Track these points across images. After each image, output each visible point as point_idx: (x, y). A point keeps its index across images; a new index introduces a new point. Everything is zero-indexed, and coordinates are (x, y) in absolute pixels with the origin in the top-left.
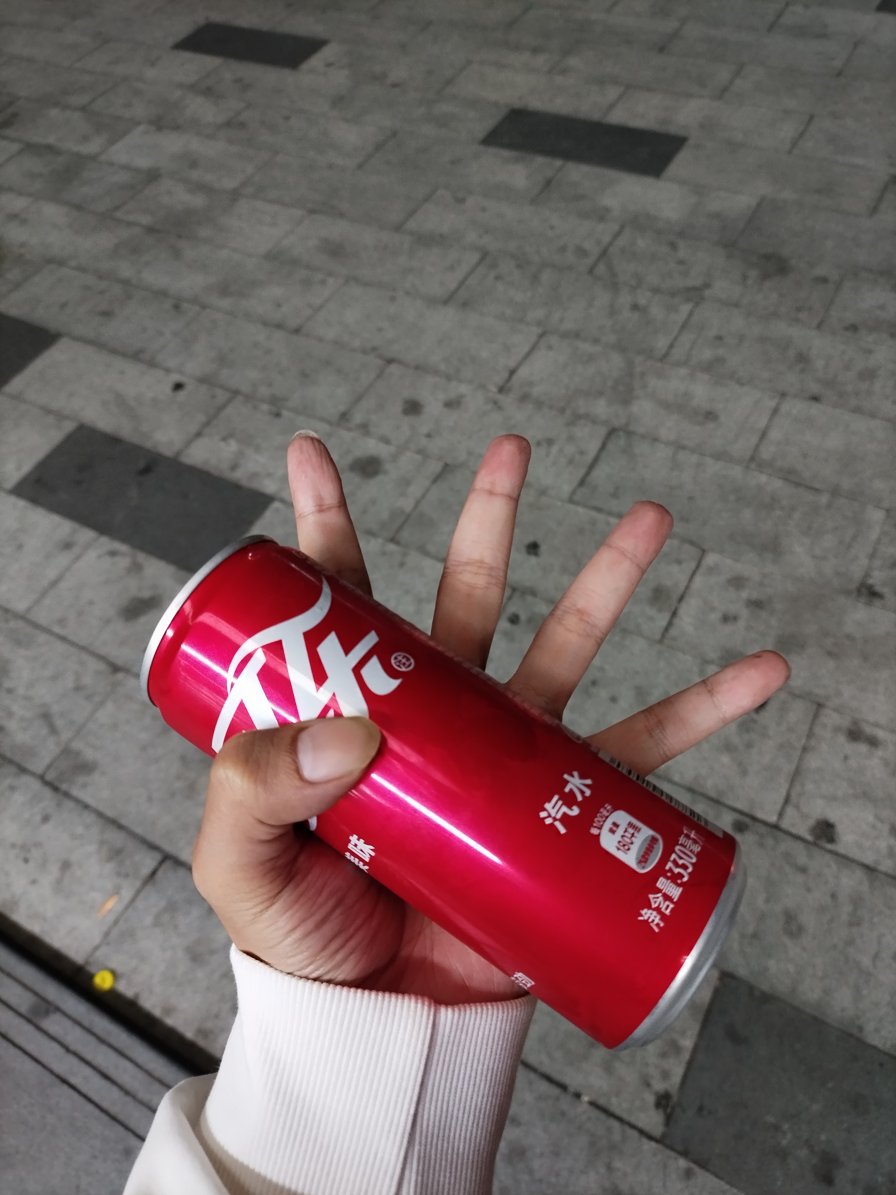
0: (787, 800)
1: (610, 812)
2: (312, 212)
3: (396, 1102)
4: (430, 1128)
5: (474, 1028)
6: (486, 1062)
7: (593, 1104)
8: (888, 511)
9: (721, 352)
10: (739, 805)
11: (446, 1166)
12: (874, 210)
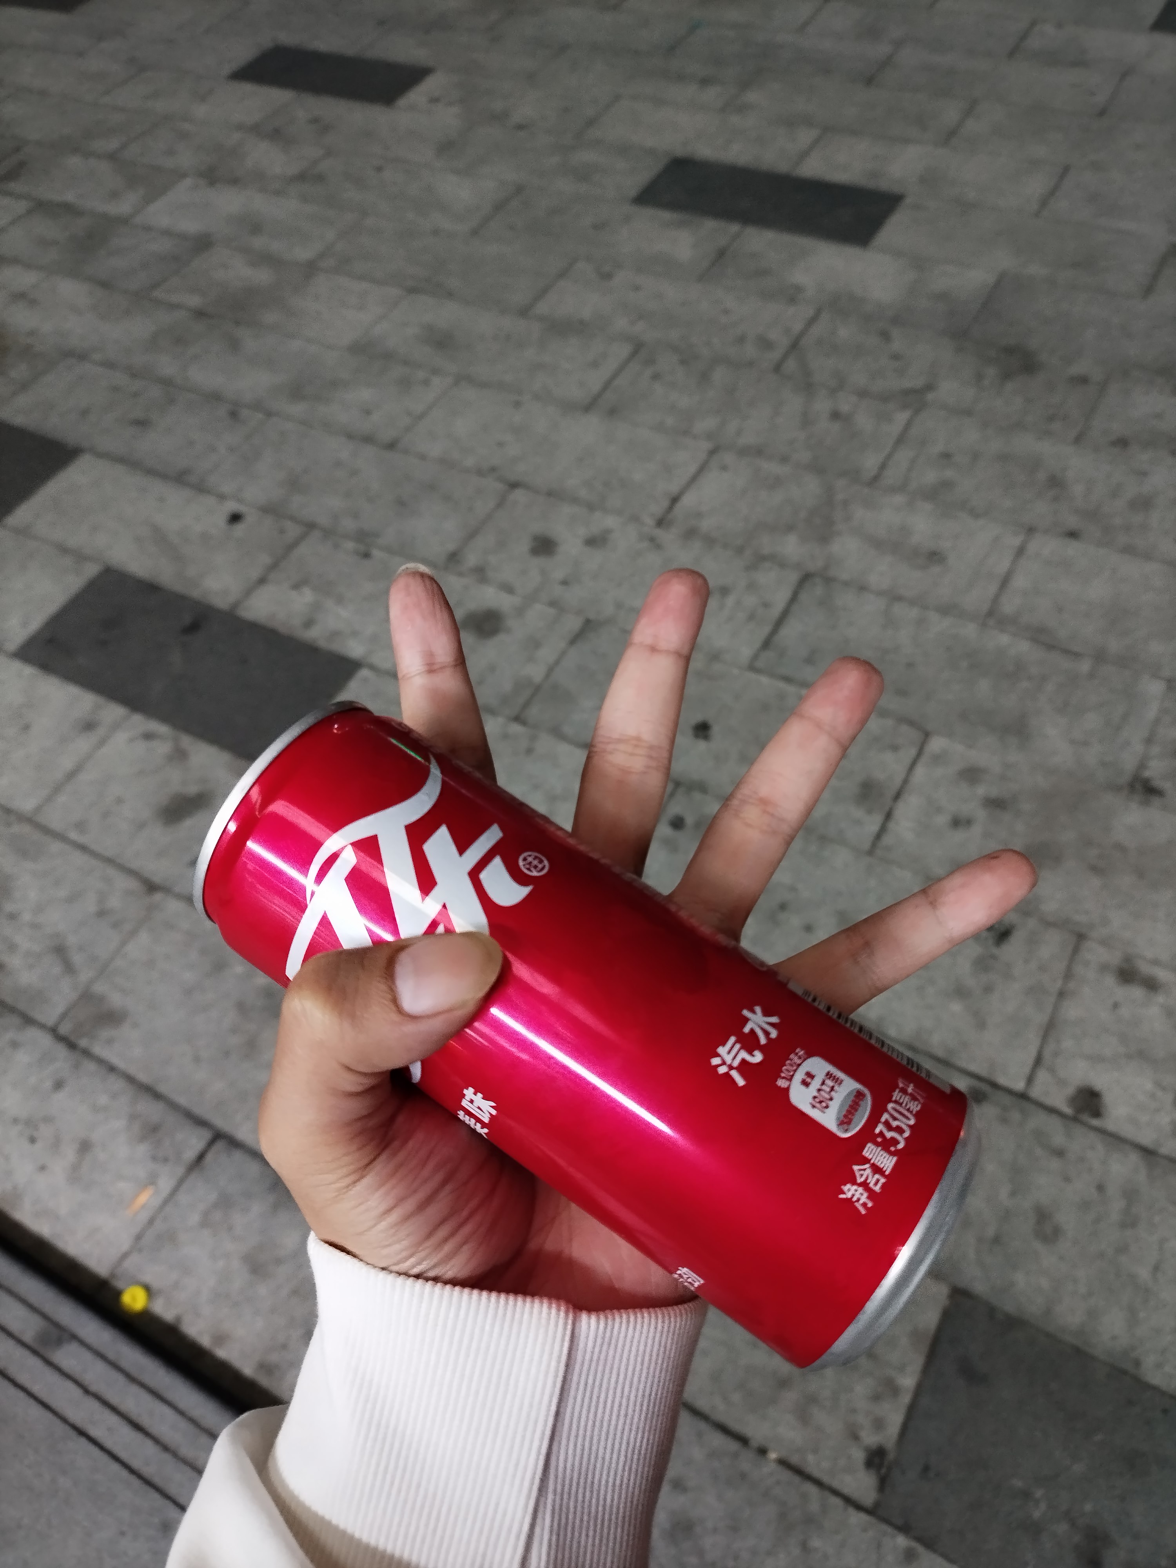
0: (1038, 1061)
1: (802, 1059)
2: (412, 291)
3: (523, 1437)
4: (568, 1472)
5: (625, 1342)
6: (642, 1386)
7: (783, 1463)
8: (1169, 681)
9: (949, 474)
10: (973, 1068)
11: (588, 1522)
12: (1148, 290)
